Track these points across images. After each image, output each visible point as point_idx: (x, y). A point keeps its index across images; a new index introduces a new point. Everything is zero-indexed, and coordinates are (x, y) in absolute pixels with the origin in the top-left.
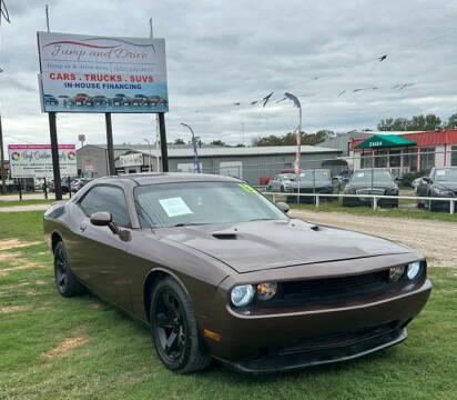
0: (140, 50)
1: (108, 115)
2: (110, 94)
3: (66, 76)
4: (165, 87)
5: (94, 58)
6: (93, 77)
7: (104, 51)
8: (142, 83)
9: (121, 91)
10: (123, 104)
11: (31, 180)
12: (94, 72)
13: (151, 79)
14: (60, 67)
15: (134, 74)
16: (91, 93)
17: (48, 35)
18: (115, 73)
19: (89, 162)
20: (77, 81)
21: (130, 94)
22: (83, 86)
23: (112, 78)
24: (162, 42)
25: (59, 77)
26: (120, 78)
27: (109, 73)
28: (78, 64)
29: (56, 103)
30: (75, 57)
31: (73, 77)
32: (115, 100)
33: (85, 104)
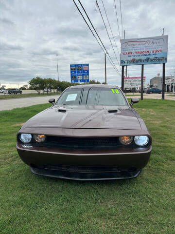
0: (157, 41)
1: (143, 65)
2: (144, 58)
3: (129, 53)
4: (167, 53)
5: (139, 46)
6: (138, 53)
7: (144, 43)
8: (157, 53)
9: (148, 57)
10: (149, 61)
11: (135, 88)
12: (139, 51)
13: (161, 51)
14: (127, 50)
15: (155, 50)
16: (137, 58)
17: (125, 40)
18: (147, 50)
19: (155, 82)
20: (132, 55)
21: (152, 57)
22: (134, 56)
23: (145, 52)
24: (167, 37)
25: (127, 54)
26: (148, 52)
27: (144, 50)
28: (133, 49)
29: (125, 62)
30: (132, 46)
31: (131, 53)
32: (146, 60)
33: (134, 62)
